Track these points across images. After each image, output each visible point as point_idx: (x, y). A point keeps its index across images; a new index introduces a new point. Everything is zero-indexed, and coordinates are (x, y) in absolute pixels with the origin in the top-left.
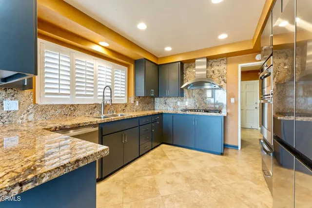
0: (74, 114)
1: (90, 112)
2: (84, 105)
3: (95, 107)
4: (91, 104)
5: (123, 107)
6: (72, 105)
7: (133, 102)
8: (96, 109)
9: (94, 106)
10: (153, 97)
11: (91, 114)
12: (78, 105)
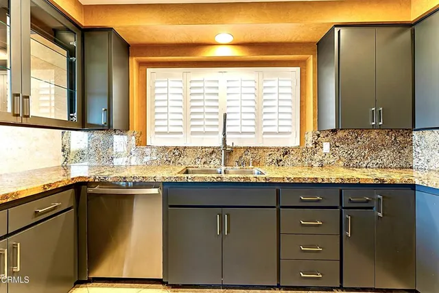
0: (180, 161)
1: (204, 160)
2: (194, 147)
3: (213, 152)
4: (205, 148)
5: (277, 156)
6: (177, 148)
7: (310, 145)
8: (213, 156)
9: (211, 150)
10: (411, 131)
11: (205, 163)
12: (185, 147)
